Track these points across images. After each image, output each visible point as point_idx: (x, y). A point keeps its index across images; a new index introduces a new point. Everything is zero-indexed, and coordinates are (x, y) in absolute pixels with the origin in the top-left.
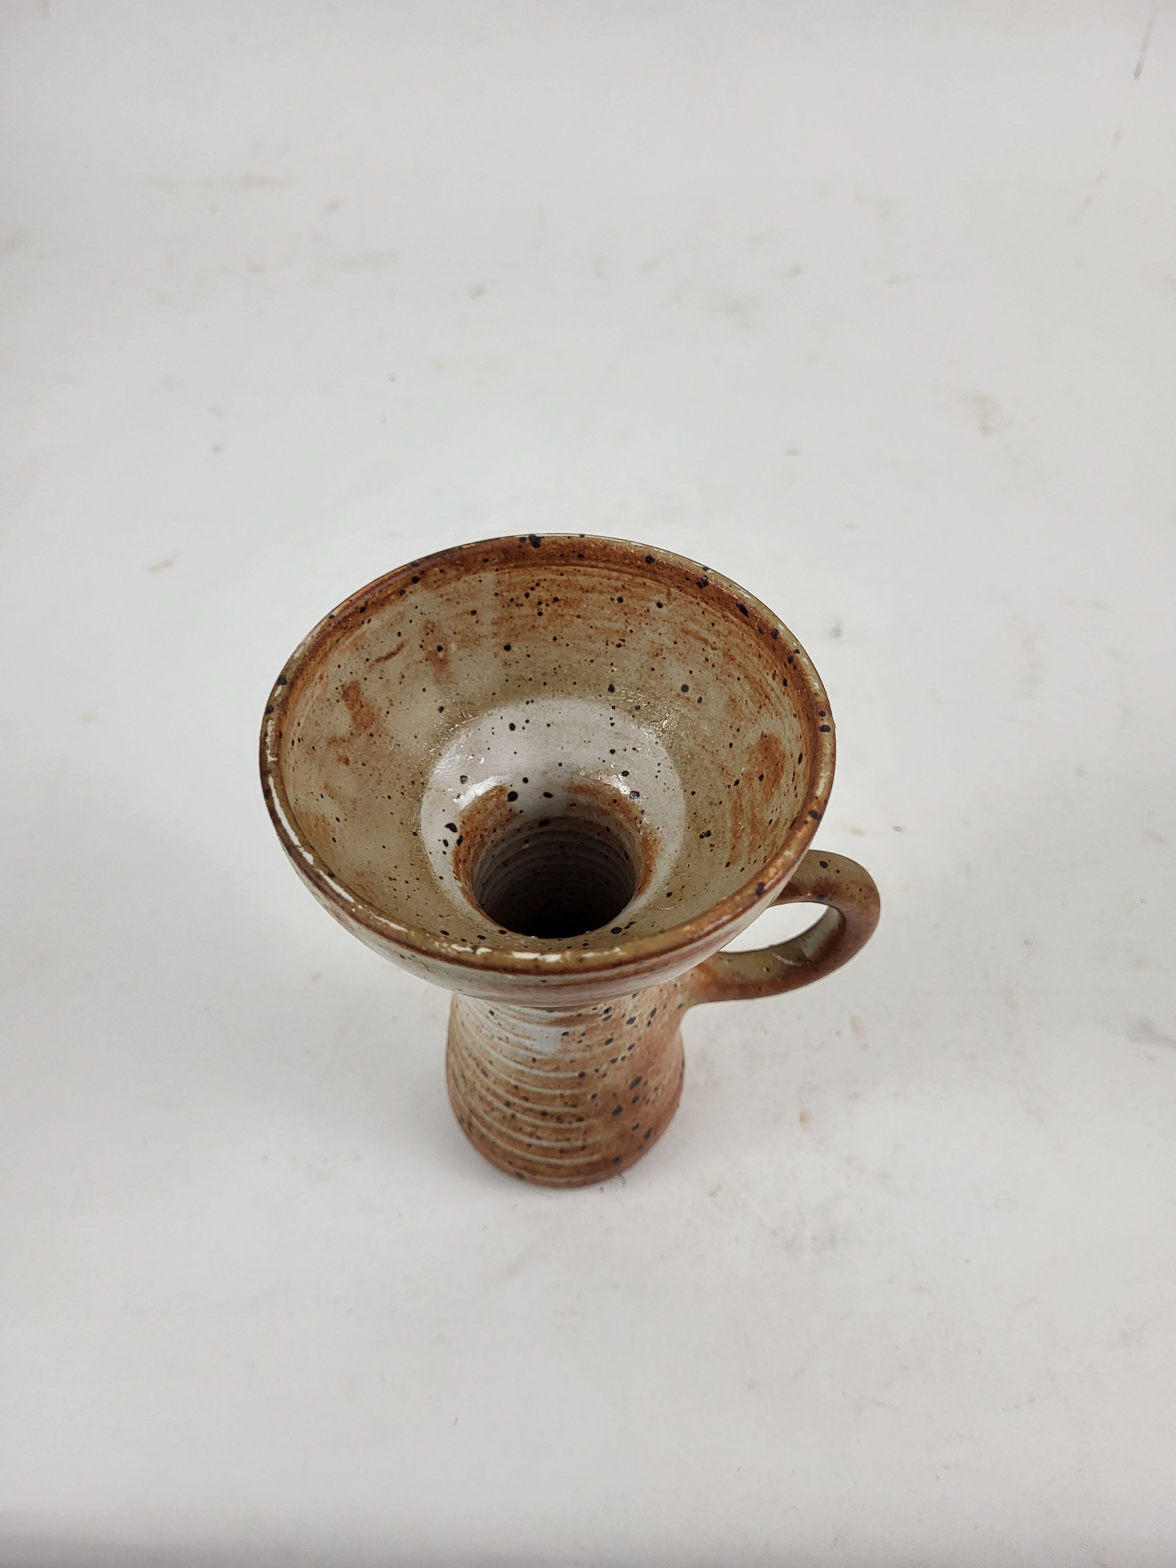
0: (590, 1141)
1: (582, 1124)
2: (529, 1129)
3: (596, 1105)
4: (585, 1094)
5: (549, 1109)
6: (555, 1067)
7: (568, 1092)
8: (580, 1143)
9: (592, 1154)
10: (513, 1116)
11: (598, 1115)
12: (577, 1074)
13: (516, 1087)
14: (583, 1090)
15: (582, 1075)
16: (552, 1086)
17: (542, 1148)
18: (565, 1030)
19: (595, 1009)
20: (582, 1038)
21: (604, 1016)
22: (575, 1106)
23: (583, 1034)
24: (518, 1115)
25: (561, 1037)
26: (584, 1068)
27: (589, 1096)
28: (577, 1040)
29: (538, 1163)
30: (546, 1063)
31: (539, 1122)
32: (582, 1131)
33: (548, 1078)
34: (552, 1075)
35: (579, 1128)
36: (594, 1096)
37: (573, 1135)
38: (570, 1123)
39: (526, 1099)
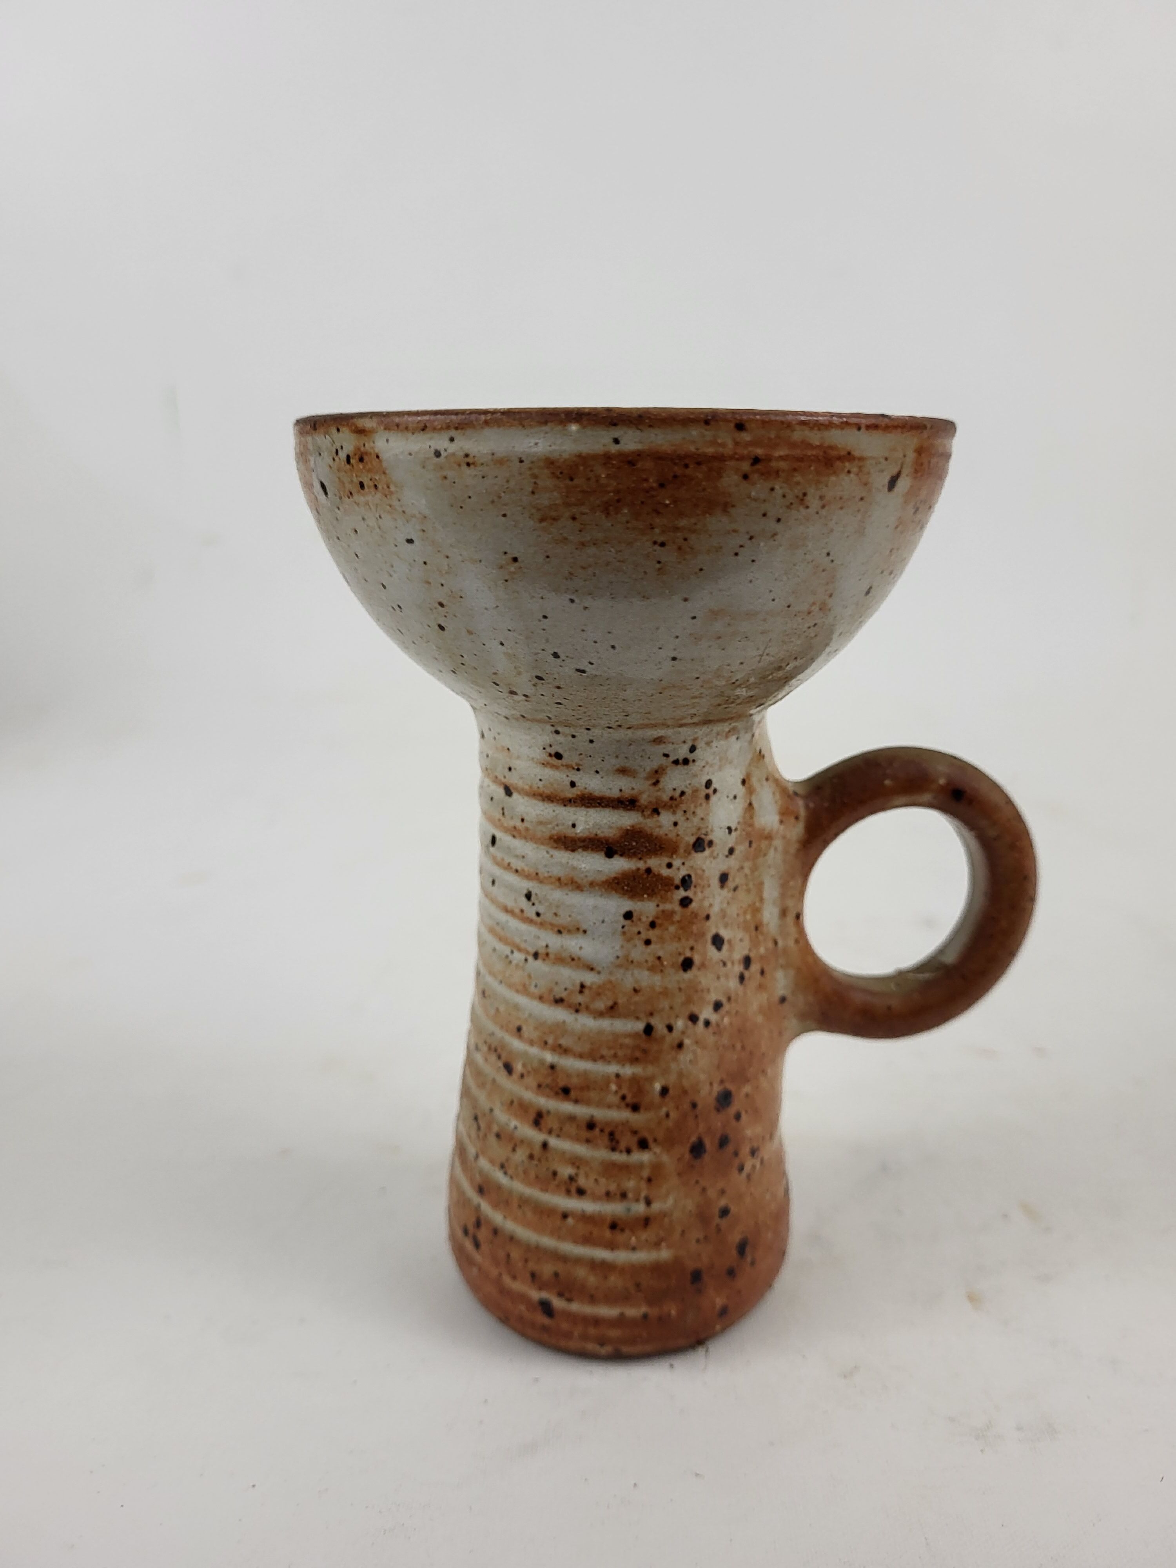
0: (656, 1206)
1: (645, 1157)
2: (566, 1171)
3: (667, 1115)
4: (651, 1079)
5: (600, 1114)
6: (610, 1003)
7: (628, 1071)
8: (640, 1208)
9: (657, 1245)
10: (545, 1145)
11: (669, 1142)
12: (640, 1026)
13: (552, 1067)
14: (650, 1070)
15: (649, 1030)
16: (604, 1052)
17: (585, 1218)
18: (628, 905)
19: (669, 866)
20: (652, 934)
21: (682, 893)
22: (635, 1108)
23: (653, 925)
24: (553, 1142)
25: (623, 921)
26: (651, 1014)
27: (658, 1086)
28: (644, 936)
29: (578, 1261)
30: (598, 993)
31: (581, 1150)
32: (646, 1173)
33: (600, 1032)
34: (606, 1024)
35: (641, 1166)
36: (664, 1091)
37: (630, 1184)
38: (629, 1151)
39: (566, 1092)
